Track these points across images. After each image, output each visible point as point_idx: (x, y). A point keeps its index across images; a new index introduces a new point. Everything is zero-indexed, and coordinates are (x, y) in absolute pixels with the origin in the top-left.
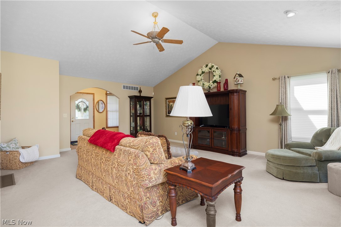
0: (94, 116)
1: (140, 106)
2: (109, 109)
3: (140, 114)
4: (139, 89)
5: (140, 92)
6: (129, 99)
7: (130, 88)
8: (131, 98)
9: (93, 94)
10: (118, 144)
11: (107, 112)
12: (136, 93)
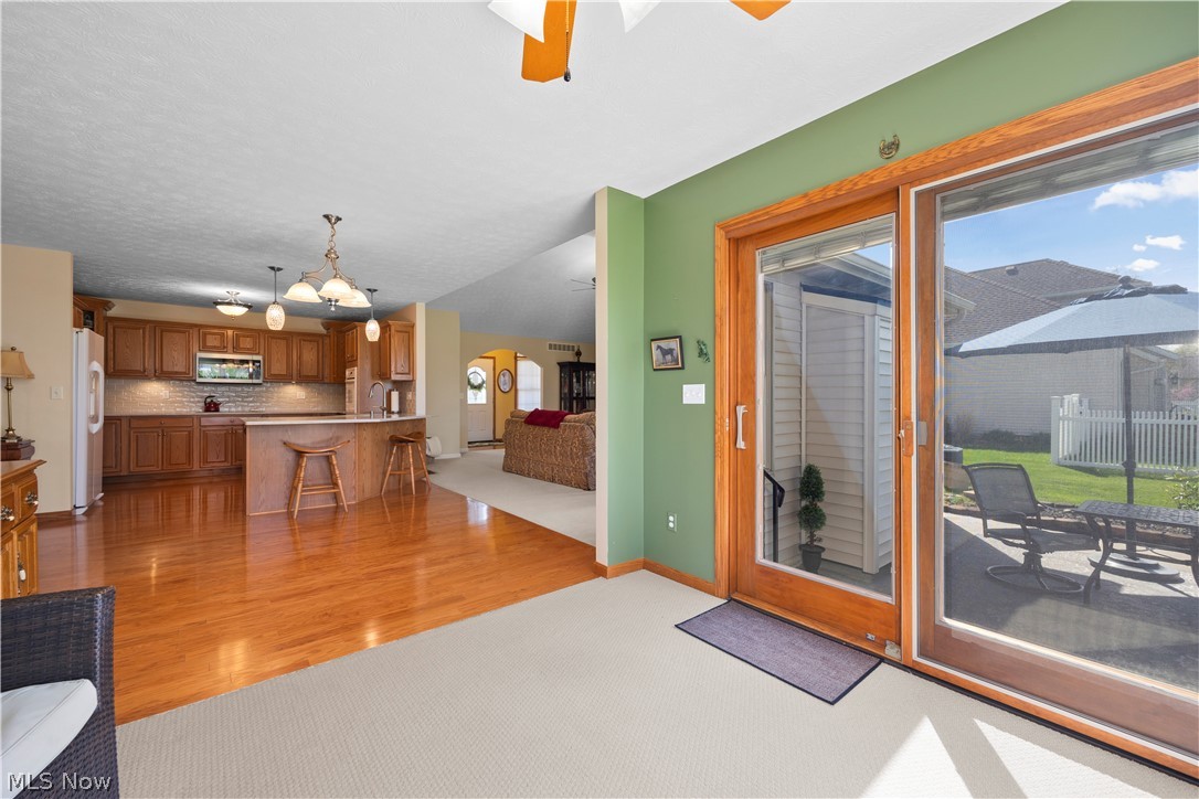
0: (494, 398)
1: (578, 381)
2: (519, 387)
3: (578, 394)
4: (576, 349)
5: (579, 354)
6: (557, 369)
7: (564, 348)
8: (562, 365)
9: (494, 358)
10: (562, 420)
11: (516, 391)
12: (569, 357)
